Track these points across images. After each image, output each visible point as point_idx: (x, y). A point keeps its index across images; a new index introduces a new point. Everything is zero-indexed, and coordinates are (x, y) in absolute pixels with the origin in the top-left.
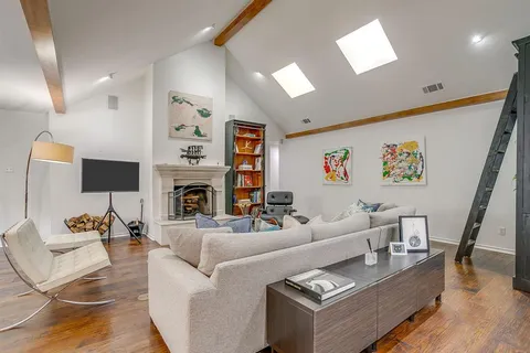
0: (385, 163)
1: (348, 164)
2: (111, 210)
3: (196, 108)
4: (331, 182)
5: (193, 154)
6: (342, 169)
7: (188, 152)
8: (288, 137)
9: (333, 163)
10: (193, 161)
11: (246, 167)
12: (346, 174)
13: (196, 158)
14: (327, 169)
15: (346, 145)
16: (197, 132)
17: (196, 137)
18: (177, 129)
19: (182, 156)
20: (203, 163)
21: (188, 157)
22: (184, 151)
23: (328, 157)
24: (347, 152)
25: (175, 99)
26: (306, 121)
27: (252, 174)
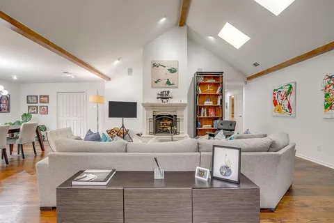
0: (327, 95)
1: (291, 98)
2: (123, 127)
3: (167, 68)
4: (278, 114)
5: (164, 96)
6: (286, 102)
7: (161, 95)
8: (249, 78)
9: (280, 98)
10: (165, 100)
11: (208, 103)
12: (289, 107)
13: (166, 98)
14: (275, 103)
15: (290, 81)
16: (168, 83)
17: (167, 86)
18: (156, 82)
19: (158, 98)
20: (171, 101)
21: (162, 98)
22: (159, 94)
23: (276, 92)
24: (291, 87)
25: (154, 65)
26: (256, 65)
27: (215, 108)
